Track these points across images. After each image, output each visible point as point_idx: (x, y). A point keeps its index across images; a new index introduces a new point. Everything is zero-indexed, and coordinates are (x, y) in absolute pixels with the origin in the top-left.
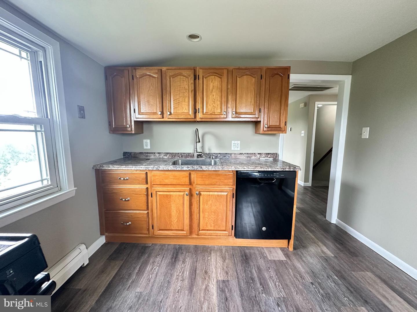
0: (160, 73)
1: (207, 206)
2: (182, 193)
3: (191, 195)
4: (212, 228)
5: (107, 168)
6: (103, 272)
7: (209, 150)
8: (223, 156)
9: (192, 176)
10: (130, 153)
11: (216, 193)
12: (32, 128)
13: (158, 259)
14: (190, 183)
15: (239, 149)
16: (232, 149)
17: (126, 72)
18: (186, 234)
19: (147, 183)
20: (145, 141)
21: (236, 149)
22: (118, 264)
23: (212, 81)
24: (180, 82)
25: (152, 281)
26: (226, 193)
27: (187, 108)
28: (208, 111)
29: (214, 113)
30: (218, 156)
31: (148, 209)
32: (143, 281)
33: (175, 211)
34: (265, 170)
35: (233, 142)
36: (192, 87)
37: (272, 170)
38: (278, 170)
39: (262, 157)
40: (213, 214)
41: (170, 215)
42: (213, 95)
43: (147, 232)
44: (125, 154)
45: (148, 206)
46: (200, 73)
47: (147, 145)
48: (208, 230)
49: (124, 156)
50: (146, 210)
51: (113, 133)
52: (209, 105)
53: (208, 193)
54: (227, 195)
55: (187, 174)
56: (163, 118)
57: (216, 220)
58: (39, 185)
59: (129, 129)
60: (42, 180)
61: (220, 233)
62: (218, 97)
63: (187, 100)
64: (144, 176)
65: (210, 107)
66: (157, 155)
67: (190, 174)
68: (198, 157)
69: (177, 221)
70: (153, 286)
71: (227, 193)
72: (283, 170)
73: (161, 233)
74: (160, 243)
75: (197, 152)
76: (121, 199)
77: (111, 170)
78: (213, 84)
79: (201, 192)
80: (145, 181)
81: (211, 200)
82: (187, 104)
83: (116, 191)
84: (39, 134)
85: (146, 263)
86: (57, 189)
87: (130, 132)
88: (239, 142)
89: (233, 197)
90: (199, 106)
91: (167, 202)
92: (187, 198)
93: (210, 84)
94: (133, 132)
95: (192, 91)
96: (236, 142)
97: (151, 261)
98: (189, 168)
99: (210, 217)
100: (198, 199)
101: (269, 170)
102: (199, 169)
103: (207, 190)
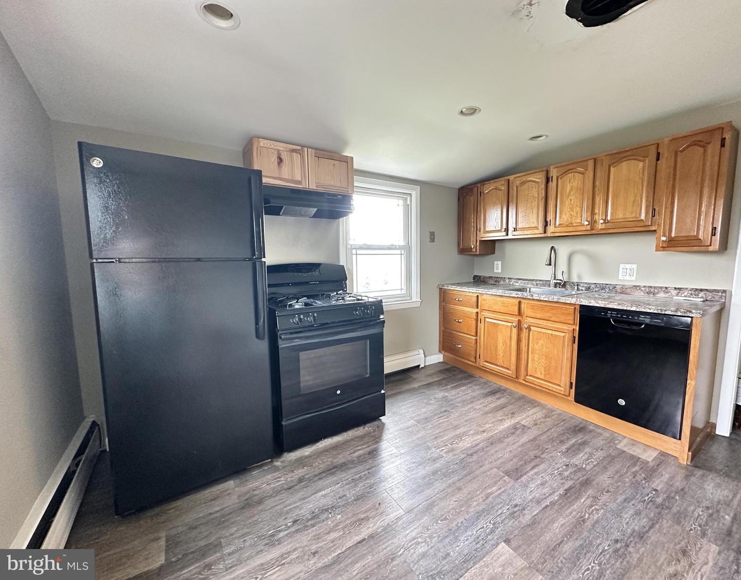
0: (506, 184)
1: (537, 346)
2: (510, 324)
3: (519, 327)
4: (542, 377)
5: (446, 288)
6: (430, 375)
7: (579, 277)
8: (600, 288)
9: (523, 306)
10: (480, 277)
11: (550, 332)
12: (399, 252)
13: (477, 387)
14: (520, 313)
15: (633, 278)
16: (620, 277)
17: (475, 189)
18: (512, 374)
19: (477, 307)
20: (496, 263)
21: (627, 278)
22: (443, 376)
23: (570, 180)
24: (528, 190)
25: (460, 395)
26: (562, 334)
27: (535, 221)
28: (562, 223)
29: (572, 223)
30: (591, 288)
31: (477, 336)
32: (454, 392)
33: (501, 344)
34: (625, 309)
35: (622, 266)
36: (542, 194)
37: (638, 310)
38: (649, 311)
39: (683, 295)
40: (544, 358)
41: (497, 346)
42: (571, 200)
43: (473, 360)
44: (475, 277)
45: (477, 331)
46: (554, 173)
47: (498, 268)
48: (537, 378)
49: (474, 279)
50: (474, 336)
51: (461, 254)
52: (564, 214)
53: (540, 330)
54: (564, 337)
55: (516, 301)
56: (507, 235)
57: (547, 368)
58: (399, 292)
59: (474, 250)
60: (401, 289)
61: (553, 387)
62: (578, 201)
63: (535, 211)
64: (475, 299)
65: (564, 217)
66: (507, 281)
67: (520, 302)
68: (555, 287)
69: (503, 356)
70: (458, 397)
71: (564, 334)
72: (659, 312)
73: (487, 365)
74: (488, 379)
75: (555, 279)
76: (455, 320)
77: (449, 289)
78: (571, 185)
79: (531, 327)
80: (475, 304)
81: (542, 339)
82: (535, 216)
83: (452, 311)
84: (403, 256)
85: (465, 385)
86: (409, 298)
87: (475, 253)
88: (635, 266)
89: (574, 342)
90: (550, 217)
91: (494, 331)
92: (515, 331)
93: (567, 186)
94: (478, 253)
95: (542, 199)
96: (628, 266)
97: (470, 385)
98: (518, 295)
99: (540, 361)
100: (527, 335)
101: (632, 309)
102: (529, 297)
103: (538, 326)
